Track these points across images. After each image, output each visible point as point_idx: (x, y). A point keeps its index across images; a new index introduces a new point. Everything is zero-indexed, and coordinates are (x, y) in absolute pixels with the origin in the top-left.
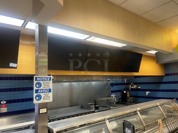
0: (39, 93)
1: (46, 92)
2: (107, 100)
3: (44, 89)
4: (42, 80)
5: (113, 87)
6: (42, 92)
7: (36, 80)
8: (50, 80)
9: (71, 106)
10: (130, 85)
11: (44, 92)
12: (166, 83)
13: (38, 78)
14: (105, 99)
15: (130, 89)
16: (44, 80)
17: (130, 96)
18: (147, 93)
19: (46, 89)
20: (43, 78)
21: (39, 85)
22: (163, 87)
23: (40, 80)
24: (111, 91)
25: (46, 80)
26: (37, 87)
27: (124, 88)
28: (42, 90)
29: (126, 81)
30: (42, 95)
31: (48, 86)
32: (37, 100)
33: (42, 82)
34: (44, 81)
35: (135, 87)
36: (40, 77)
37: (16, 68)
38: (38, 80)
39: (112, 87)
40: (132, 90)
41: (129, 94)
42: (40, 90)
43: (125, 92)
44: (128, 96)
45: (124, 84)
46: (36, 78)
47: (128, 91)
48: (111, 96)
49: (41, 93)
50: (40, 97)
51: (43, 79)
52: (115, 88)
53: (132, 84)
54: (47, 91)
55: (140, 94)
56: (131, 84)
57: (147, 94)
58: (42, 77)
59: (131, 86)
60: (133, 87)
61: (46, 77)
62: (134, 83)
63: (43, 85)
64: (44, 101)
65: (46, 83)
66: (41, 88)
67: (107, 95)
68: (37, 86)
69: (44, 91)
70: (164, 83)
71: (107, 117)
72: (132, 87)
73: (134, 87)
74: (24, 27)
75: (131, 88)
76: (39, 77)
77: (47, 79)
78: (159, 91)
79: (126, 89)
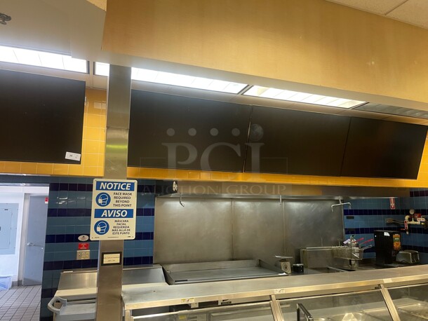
0: (104, 217)
1: (121, 217)
2: (332, 251)
3: (117, 210)
4: (113, 189)
5: (353, 218)
6: (112, 217)
7: (98, 188)
8: (132, 189)
9: (233, 260)
10: (407, 217)
11: (115, 217)
13: (102, 184)
14: (327, 248)
15: (407, 226)
16: (117, 189)
17: (404, 248)
19: (122, 210)
20: (116, 184)
21: (105, 200)
23: (106, 189)
24: (346, 229)
25: (120, 190)
26: (100, 205)
27: (387, 224)
28: (111, 210)
29: (393, 205)
30: (111, 222)
31: (126, 204)
32: (98, 233)
33: (111, 193)
34: (118, 192)
35: (421, 222)
36: (108, 183)
37: (79, 163)
38: (102, 189)
39: (348, 218)
40: (413, 229)
41: (401, 240)
42: (106, 211)
43: (386, 234)
44: (397, 245)
45: (389, 212)
46: (99, 184)
47: (394, 233)
48: (345, 243)
49: (108, 217)
50: (104, 227)
51: (114, 185)
52: (359, 222)
53: (412, 212)
54: (124, 214)
56: (409, 214)
58: (113, 183)
59: (410, 220)
60: (416, 221)
61: (122, 183)
62: (417, 212)
63: (113, 201)
64: (114, 236)
65: (122, 196)
66: (110, 206)
67: (333, 239)
68: (100, 201)
69: (116, 214)
71: (278, 293)
72: (413, 222)
73: (418, 223)
74: (94, 73)
75: (409, 225)
76: (104, 183)
77: (124, 187)
79: (392, 226)
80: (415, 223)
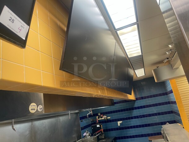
5: (82, 121)
10: (97, 117)
12: (139, 108)
15: (97, 121)
18: (119, 123)
22: (136, 113)
24: (81, 128)
35: (105, 118)
40: (101, 122)
43: (98, 126)
47: (101, 125)
53: (99, 114)
55: (111, 125)
56: (98, 115)
57: (119, 125)
59: (99, 118)
70: (136, 108)
72: (100, 119)
73: (103, 119)
78: (132, 118)
79: (93, 122)
80: (101, 119)
